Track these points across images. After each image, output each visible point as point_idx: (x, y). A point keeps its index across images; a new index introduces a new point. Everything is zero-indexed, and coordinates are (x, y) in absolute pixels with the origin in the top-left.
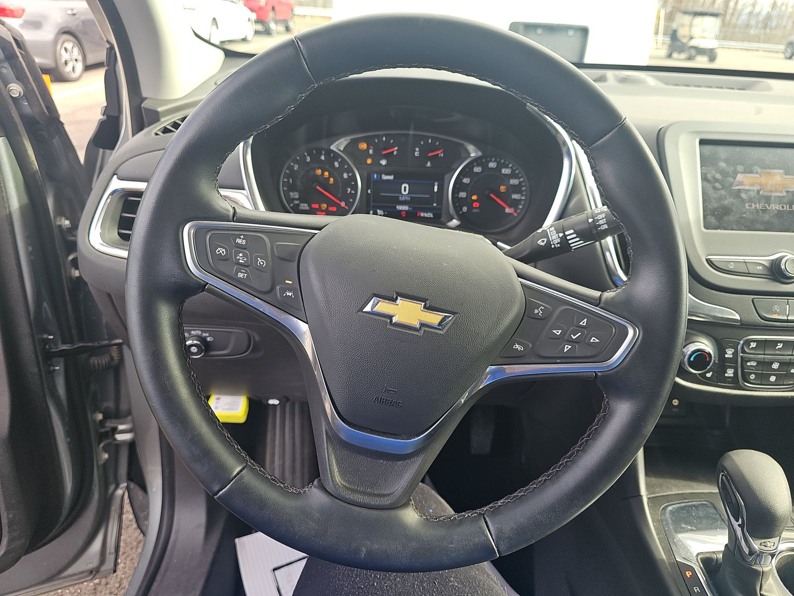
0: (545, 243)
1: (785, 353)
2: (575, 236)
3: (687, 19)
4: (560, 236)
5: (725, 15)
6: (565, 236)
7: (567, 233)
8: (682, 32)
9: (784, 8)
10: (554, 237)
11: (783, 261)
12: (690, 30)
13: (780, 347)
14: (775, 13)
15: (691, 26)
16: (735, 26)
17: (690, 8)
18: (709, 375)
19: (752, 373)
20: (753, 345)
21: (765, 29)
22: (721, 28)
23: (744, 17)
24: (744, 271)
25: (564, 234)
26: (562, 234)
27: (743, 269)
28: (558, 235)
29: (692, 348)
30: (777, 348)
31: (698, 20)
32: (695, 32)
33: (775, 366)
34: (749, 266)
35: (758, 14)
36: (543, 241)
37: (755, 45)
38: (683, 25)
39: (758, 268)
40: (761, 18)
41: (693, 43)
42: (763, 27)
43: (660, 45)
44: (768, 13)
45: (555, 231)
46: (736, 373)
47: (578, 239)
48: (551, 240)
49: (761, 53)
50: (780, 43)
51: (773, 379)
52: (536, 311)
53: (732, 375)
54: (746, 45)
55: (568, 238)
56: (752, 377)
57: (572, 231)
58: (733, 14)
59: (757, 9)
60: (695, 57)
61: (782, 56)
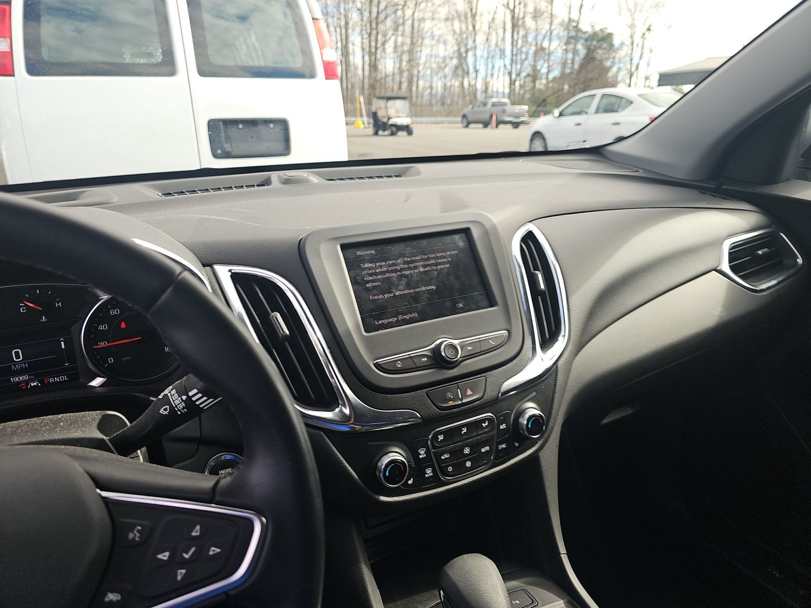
0: (168, 411)
1: (471, 436)
2: (200, 395)
3: (382, 103)
4: (184, 399)
5: (411, 98)
6: (189, 398)
7: (191, 394)
8: (380, 114)
9: (452, 89)
10: (177, 402)
11: (443, 347)
12: (387, 112)
13: (465, 431)
14: (447, 93)
15: (386, 108)
16: (421, 105)
17: (383, 94)
18: (410, 482)
19: (448, 466)
20: (441, 437)
21: (444, 105)
22: (410, 108)
23: (426, 98)
24: (412, 367)
25: (188, 395)
26: (186, 397)
27: (410, 364)
28: (182, 399)
29: (386, 460)
30: (463, 433)
31: (391, 103)
32: (391, 112)
33: (467, 451)
34: (415, 360)
35: (436, 95)
36: (165, 410)
37: (440, 119)
38: (380, 108)
39: (424, 359)
40: (439, 97)
41: (391, 122)
42: (442, 104)
43: (366, 125)
44: (442, 94)
45: (176, 394)
46: (434, 471)
47: (205, 398)
48: (174, 406)
49: (445, 125)
50: (456, 116)
51: (468, 464)
52: (131, 536)
53: (432, 474)
54: (433, 119)
55: (194, 399)
56: (450, 469)
57: (195, 391)
58: (417, 97)
59: (434, 91)
60: (396, 133)
61: (460, 125)
